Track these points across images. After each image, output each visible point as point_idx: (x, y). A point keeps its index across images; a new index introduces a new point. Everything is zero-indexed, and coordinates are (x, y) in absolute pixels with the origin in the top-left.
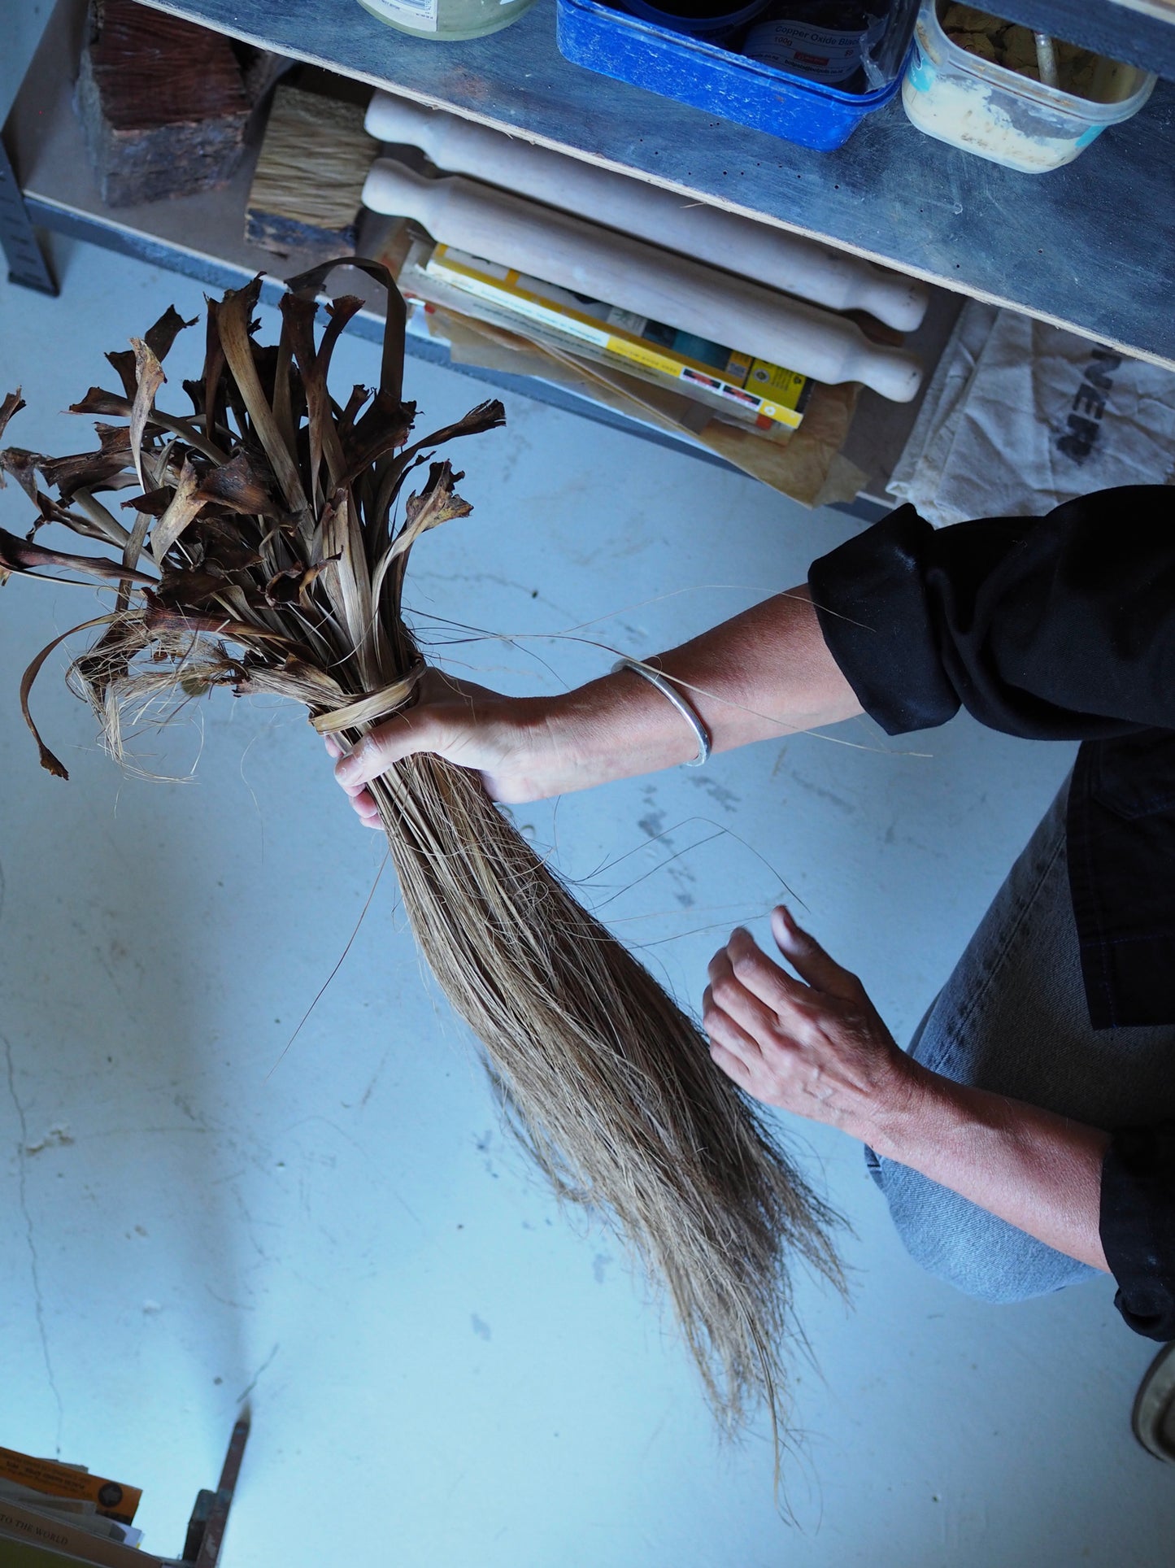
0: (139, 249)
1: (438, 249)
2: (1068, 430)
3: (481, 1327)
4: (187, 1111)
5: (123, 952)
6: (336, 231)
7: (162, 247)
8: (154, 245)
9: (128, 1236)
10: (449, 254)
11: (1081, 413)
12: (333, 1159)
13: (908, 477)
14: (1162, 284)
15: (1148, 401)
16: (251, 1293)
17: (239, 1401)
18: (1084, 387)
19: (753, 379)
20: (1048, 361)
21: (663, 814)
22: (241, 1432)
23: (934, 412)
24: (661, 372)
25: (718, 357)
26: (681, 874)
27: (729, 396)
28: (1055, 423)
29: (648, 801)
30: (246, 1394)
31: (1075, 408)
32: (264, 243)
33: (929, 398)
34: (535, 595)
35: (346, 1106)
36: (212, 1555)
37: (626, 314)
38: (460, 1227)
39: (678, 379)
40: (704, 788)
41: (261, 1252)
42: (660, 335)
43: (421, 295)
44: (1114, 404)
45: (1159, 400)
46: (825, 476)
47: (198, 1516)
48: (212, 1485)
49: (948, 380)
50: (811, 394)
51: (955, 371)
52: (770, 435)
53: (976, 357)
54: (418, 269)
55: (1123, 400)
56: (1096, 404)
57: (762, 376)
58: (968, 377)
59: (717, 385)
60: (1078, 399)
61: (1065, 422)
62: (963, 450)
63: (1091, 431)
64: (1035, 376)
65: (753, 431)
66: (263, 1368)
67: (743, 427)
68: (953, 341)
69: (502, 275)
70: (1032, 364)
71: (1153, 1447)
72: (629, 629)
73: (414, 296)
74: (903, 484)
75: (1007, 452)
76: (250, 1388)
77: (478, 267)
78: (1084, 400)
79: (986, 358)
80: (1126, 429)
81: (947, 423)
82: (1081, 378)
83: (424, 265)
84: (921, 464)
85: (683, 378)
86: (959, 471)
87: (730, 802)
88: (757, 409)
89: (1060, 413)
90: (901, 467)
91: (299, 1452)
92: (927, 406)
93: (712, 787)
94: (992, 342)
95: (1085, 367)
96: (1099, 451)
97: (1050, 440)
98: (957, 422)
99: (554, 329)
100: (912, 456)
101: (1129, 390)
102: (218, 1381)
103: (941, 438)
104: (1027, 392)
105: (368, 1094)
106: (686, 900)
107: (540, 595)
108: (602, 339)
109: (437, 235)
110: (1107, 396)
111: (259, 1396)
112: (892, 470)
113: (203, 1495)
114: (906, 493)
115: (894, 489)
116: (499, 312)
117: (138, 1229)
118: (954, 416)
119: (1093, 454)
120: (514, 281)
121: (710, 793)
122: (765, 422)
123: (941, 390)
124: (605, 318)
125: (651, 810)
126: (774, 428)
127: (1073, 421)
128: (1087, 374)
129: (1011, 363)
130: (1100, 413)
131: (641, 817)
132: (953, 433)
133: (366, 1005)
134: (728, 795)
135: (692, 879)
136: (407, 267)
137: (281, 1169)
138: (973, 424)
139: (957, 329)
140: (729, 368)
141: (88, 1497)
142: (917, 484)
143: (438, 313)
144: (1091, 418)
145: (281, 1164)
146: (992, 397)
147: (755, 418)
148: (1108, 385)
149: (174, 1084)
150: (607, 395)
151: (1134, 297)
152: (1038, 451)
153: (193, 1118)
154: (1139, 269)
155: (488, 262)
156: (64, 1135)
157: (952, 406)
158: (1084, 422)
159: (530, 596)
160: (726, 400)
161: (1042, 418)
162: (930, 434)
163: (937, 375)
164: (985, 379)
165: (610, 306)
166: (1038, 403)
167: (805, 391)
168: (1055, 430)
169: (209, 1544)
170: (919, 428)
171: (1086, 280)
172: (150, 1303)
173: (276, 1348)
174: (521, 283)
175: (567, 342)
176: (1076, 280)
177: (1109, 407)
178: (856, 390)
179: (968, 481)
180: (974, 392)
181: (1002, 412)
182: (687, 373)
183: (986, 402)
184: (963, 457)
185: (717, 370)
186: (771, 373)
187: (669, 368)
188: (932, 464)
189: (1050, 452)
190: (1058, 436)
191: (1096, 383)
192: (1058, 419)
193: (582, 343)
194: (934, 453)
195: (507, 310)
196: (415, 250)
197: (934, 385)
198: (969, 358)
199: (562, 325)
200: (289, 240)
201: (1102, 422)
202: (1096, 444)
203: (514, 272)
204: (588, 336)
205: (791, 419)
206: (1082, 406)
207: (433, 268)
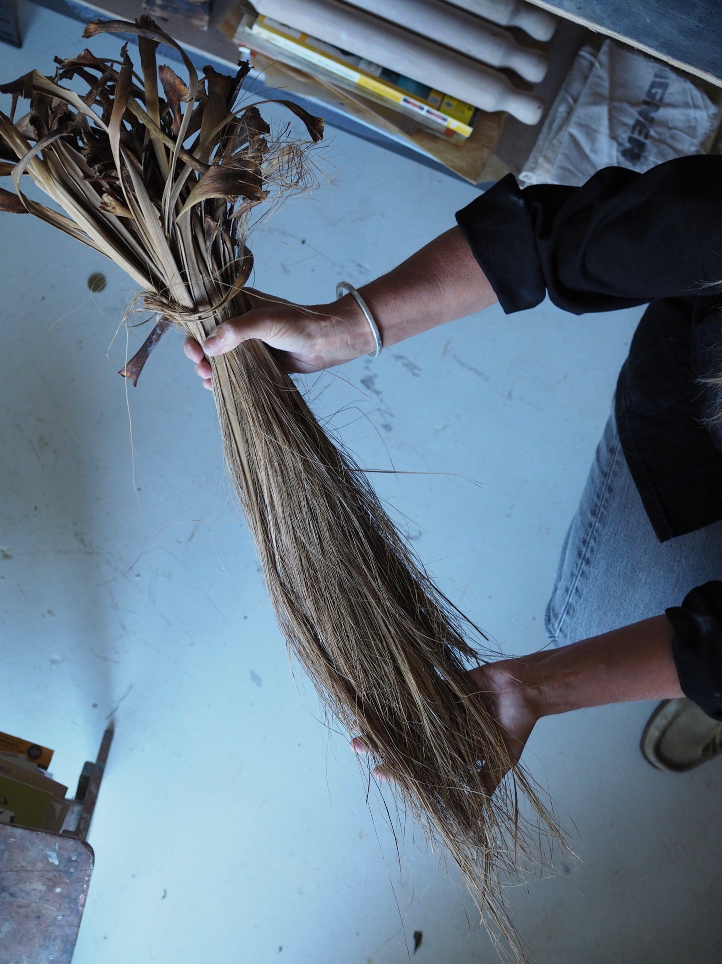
0: (76, 11)
1: (259, 18)
2: (628, 145)
3: (256, 679)
4: (82, 541)
5: (46, 444)
6: (199, 4)
7: (91, 10)
8: (87, 8)
9: (43, 616)
10: (266, 21)
11: (636, 136)
12: (170, 574)
13: (532, 170)
14: (697, 26)
15: (674, 131)
16: (117, 652)
17: (108, 717)
18: (638, 121)
19: (444, 106)
20: (617, 104)
21: (376, 376)
22: (108, 736)
23: (549, 133)
24: (389, 100)
25: (423, 92)
26: (385, 412)
27: (429, 116)
28: (620, 140)
29: (367, 368)
30: (112, 714)
31: (632, 132)
32: (154, 11)
33: (546, 125)
34: (303, 242)
35: (179, 542)
36: (95, 793)
37: (370, 63)
38: (246, 617)
39: (399, 105)
40: (400, 362)
41: (124, 628)
42: (390, 77)
43: (248, 46)
44: (656, 132)
45: (681, 131)
46: (484, 165)
47: (85, 774)
48: (93, 759)
49: (558, 114)
50: (477, 117)
51: (562, 109)
52: (452, 140)
53: (575, 100)
54: (247, 30)
55: (661, 130)
56: (644, 131)
57: (449, 105)
58: (570, 112)
59: (422, 109)
60: (634, 127)
61: (626, 140)
62: (567, 152)
63: (641, 146)
64: (610, 112)
65: (443, 137)
66: (123, 699)
67: (437, 134)
68: (562, 93)
69: (298, 36)
70: (609, 105)
71: (653, 758)
72: (359, 265)
73: (244, 46)
74: (529, 174)
75: (592, 156)
76: (114, 711)
77: (283, 30)
78: (638, 128)
79: (582, 100)
80: (662, 146)
81: (558, 137)
82: (637, 116)
83: (251, 27)
84: (541, 160)
85: (402, 103)
86: (563, 164)
87: (416, 371)
88: (445, 124)
89: (624, 135)
90: (530, 163)
91: (143, 750)
92: (545, 129)
93: (405, 362)
94: (586, 91)
95: (639, 109)
96: (646, 158)
97: (618, 150)
98: (564, 137)
99: (327, 70)
100: (535, 157)
101: (664, 124)
102: (95, 706)
103: (553, 145)
104: (605, 121)
105: (193, 535)
106: (387, 428)
107: (307, 242)
108: (355, 77)
109: (260, 9)
110: (652, 127)
111: (120, 716)
112: (523, 165)
113: (87, 765)
114: (531, 179)
115: (526, 176)
116: (294, 58)
117: (49, 612)
118: (562, 133)
119: (642, 160)
120: (304, 39)
121: (404, 365)
122: (450, 132)
123: (554, 121)
124: (357, 65)
125: (367, 373)
126: (455, 136)
127: (631, 140)
128: (640, 114)
129: (596, 103)
130: (647, 136)
131: (362, 377)
132: (561, 143)
133: (193, 482)
134: (415, 367)
135: (392, 415)
136: (240, 29)
137: (138, 578)
138: (572, 137)
139: (564, 87)
140: (430, 98)
141: (22, 752)
142: (538, 172)
143: (258, 57)
144: (642, 138)
145: (138, 576)
146: (584, 123)
147: (444, 129)
148: (652, 121)
149: (75, 524)
150: (357, 111)
151: (681, 33)
152: (610, 156)
153: (85, 546)
154: (684, 17)
155: (289, 27)
156: (6, 553)
157: (560, 128)
158: (637, 140)
159: (300, 242)
160: (428, 118)
161: (613, 137)
162: (547, 145)
163: (551, 112)
164: (581, 112)
165: (360, 58)
166: (612, 128)
167: (474, 115)
168: (620, 144)
169: (92, 787)
170: (540, 142)
171: (654, 21)
172: (55, 657)
173: (131, 687)
174: (308, 41)
175: (334, 78)
176: (648, 20)
177: (652, 133)
178: (504, 117)
179: (570, 171)
180: (574, 119)
181: (590, 132)
182: (405, 100)
183: (580, 125)
184: (566, 156)
185: (423, 100)
186: (454, 103)
187: (394, 96)
188: (547, 159)
189: (617, 158)
190: (622, 148)
191: (645, 119)
192: (623, 139)
193: (343, 80)
194: (550, 154)
195: (299, 57)
196: (245, 19)
197: (549, 118)
198: (571, 101)
199: (332, 68)
200: (170, 9)
201: (648, 142)
202: (644, 154)
203: (304, 35)
204: (347, 75)
205: (465, 130)
206: (636, 132)
207: (257, 29)
